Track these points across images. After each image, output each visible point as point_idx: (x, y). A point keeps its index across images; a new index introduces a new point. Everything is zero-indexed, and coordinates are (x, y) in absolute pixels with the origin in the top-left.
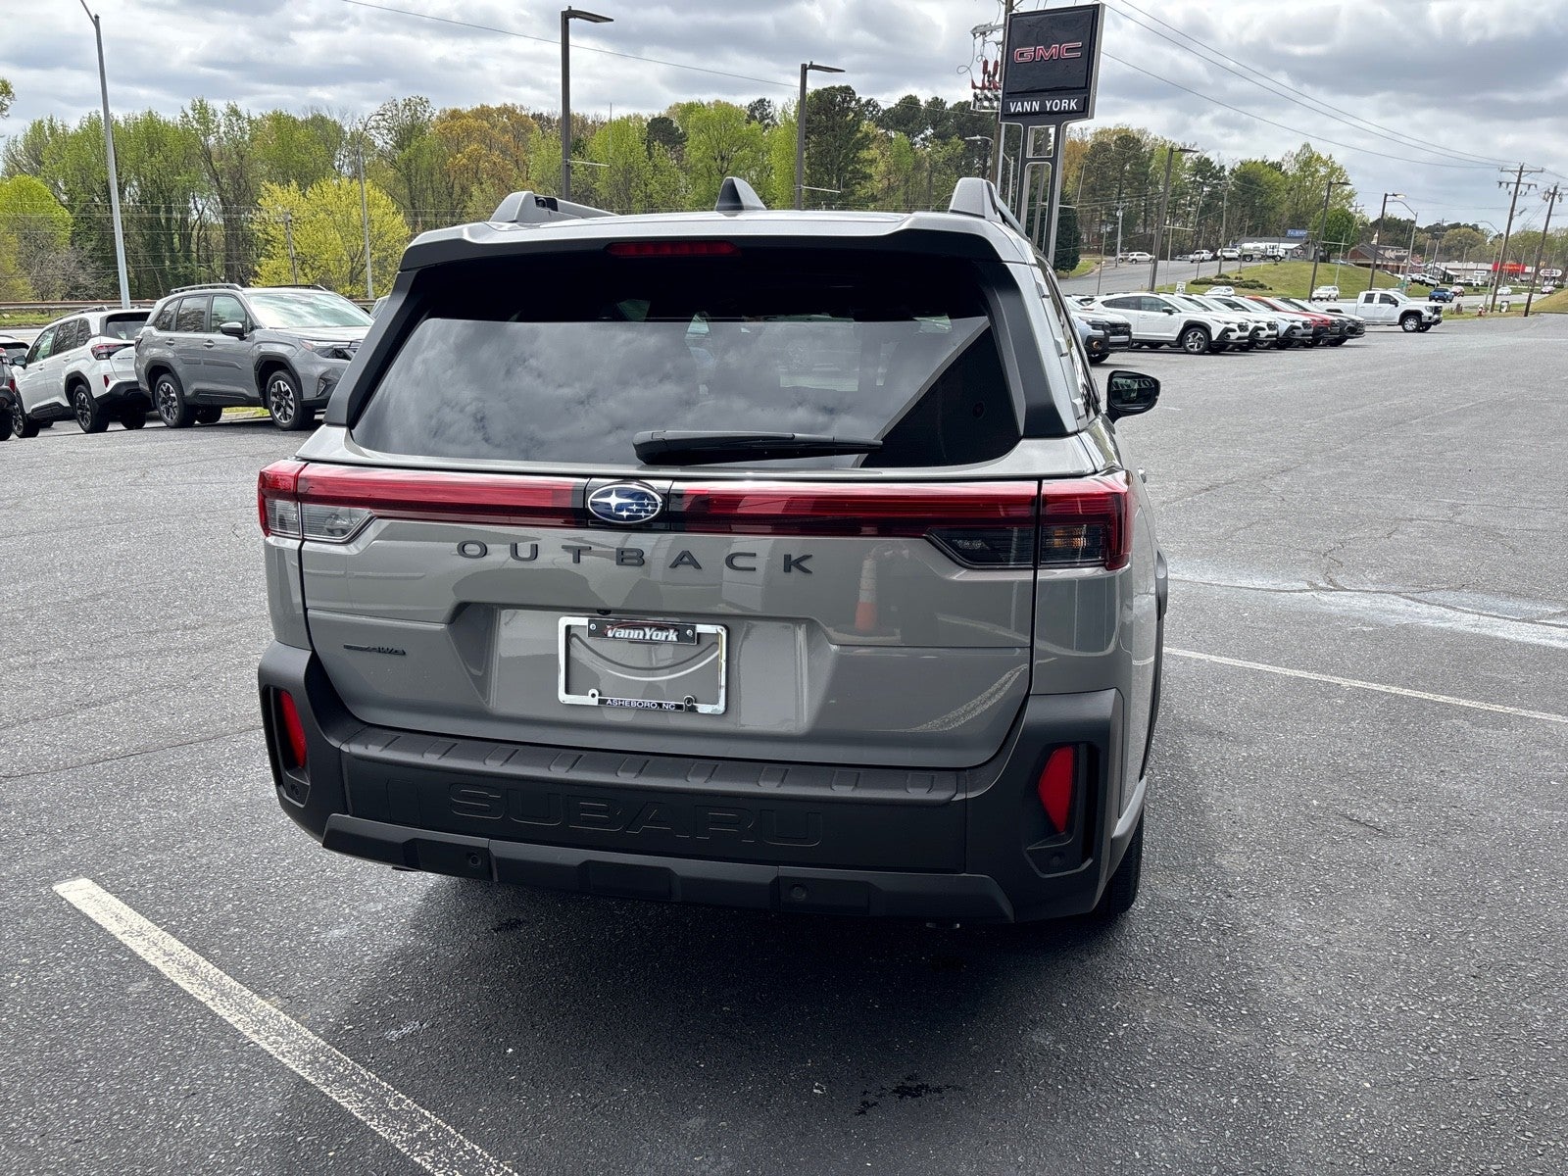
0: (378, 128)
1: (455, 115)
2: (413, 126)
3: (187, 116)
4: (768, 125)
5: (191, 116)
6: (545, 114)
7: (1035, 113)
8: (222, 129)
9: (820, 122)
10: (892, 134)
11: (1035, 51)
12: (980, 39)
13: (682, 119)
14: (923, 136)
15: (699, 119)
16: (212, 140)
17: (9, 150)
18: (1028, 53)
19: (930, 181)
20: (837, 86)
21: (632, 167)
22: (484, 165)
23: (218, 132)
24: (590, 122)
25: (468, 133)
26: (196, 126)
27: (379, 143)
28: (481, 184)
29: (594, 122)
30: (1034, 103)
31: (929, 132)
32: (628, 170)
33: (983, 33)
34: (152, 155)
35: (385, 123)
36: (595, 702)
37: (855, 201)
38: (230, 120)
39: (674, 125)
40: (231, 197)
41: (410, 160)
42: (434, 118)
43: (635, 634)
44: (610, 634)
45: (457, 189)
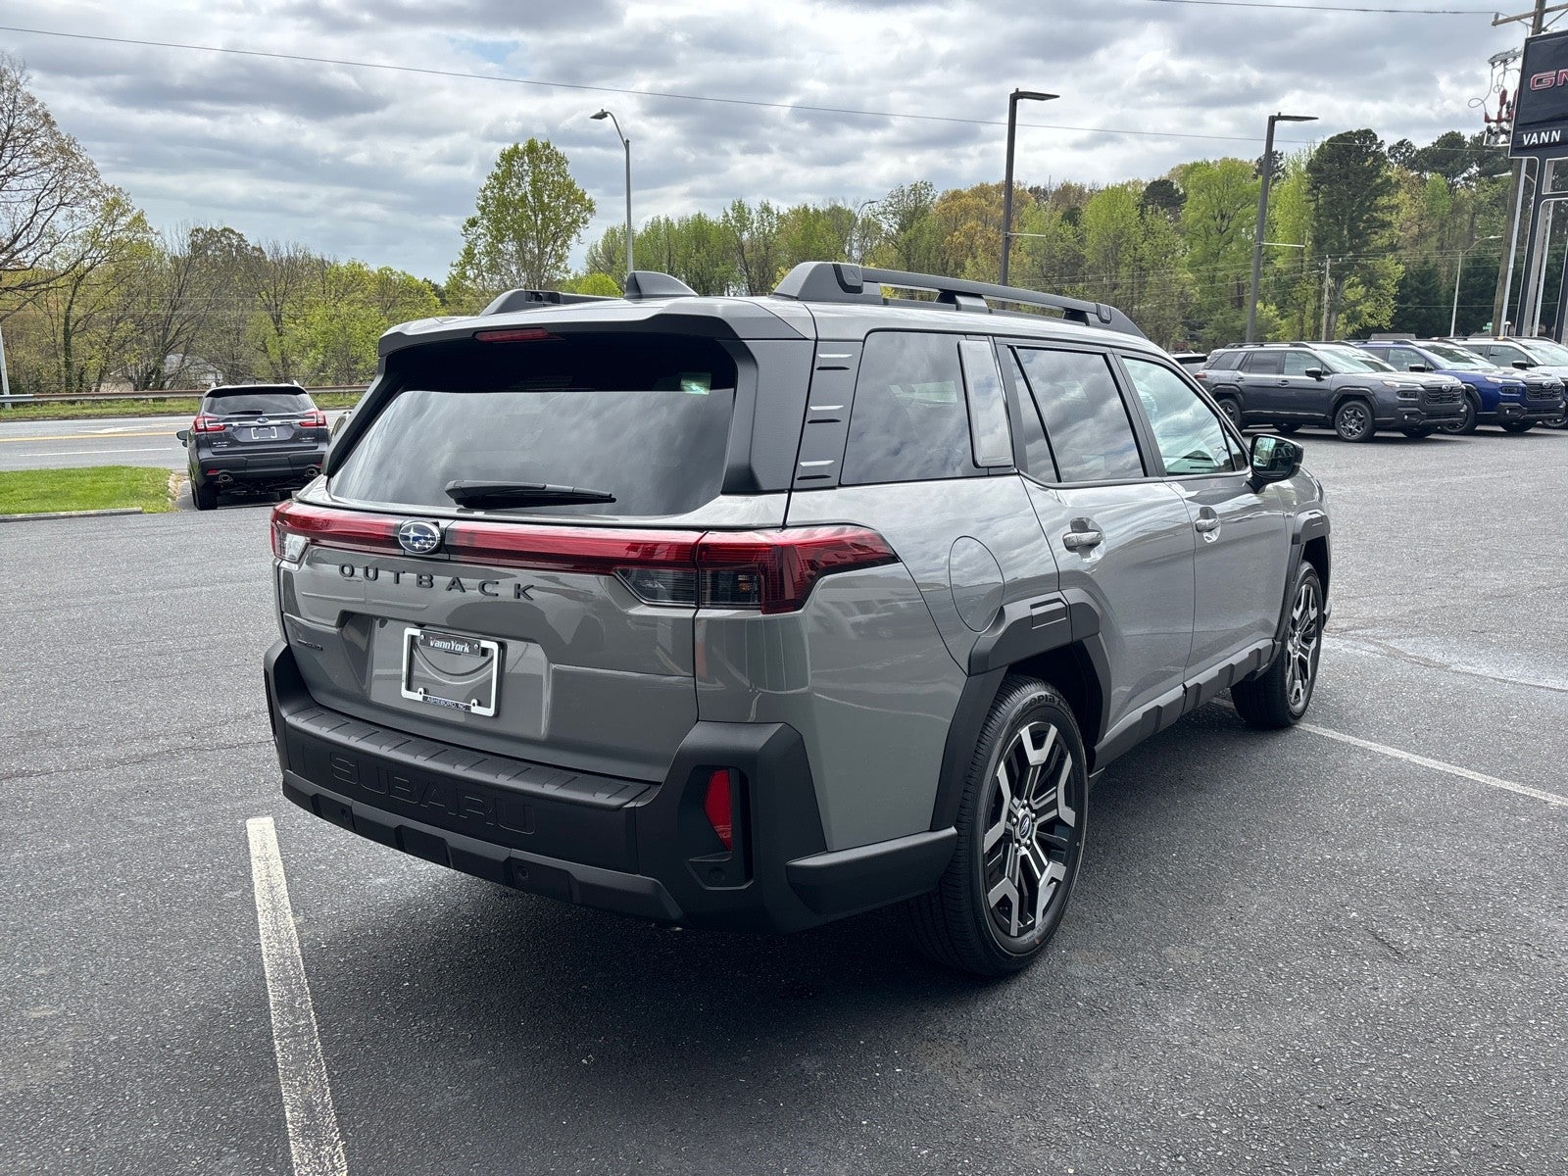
0: (884, 213)
1: (956, 195)
2: (916, 208)
3: (727, 215)
4: (1279, 177)
5: (730, 215)
6: (1042, 187)
7: (1555, 144)
8: (755, 225)
9: (1332, 170)
10: (1428, 175)
11: (1556, 76)
12: (1501, 68)
13: (1183, 180)
14: (1466, 175)
15: (1199, 179)
16: (746, 236)
17: (591, 253)
18: (1548, 77)
19: (1472, 223)
20: (1354, 131)
21: (1122, 233)
22: (979, 241)
23: (751, 228)
24: (1086, 191)
25: (966, 211)
26: (733, 222)
27: (885, 226)
28: (975, 258)
29: (1091, 191)
30: (1554, 133)
31: (1474, 170)
32: (1120, 235)
33: (1505, 61)
34: (698, 251)
35: (891, 208)
36: (420, 698)
37: (1368, 251)
38: (762, 216)
39: (1175, 187)
40: (757, 285)
41: (910, 240)
42: (936, 200)
43: (445, 645)
44: (432, 644)
45: (952, 263)
